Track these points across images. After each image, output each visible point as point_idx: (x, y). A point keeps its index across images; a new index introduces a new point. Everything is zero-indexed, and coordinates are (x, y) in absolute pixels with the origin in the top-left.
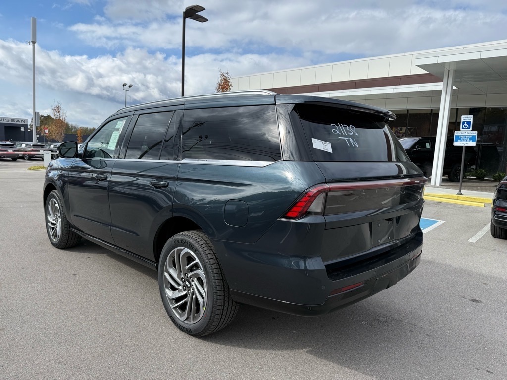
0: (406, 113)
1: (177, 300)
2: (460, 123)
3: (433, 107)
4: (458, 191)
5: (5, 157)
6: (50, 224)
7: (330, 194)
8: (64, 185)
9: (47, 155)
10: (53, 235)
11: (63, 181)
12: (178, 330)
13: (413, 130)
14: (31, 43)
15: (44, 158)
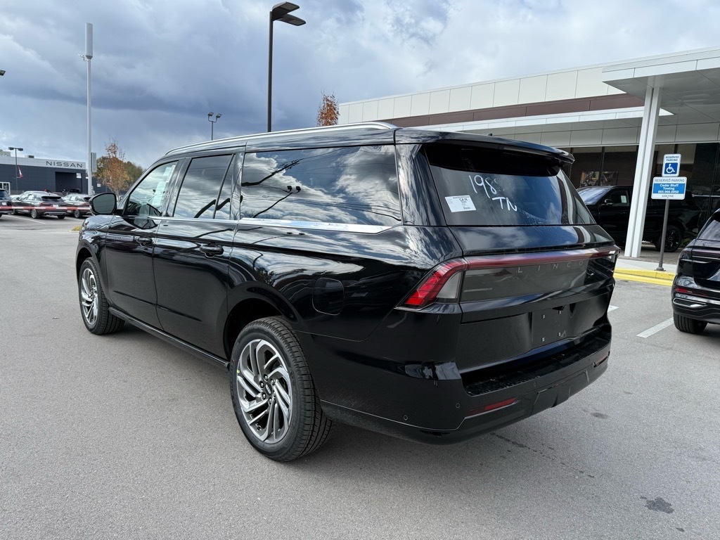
0: (600, 151)
4: (657, 265)
13: (611, 176)
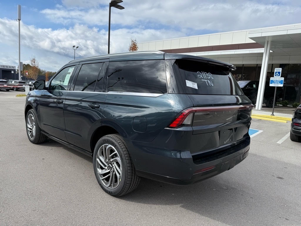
0: (242, 66)
1: (104, 175)
2: (274, 73)
3: (258, 63)
4: (271, 113)
5: (2, 89)
6: (29, 129)
7: (196, 114)
8: (37, 106)
9: (27, 88)
10: (30, 136)
11: (36, 103)
12: (104, 193)
13: (246, 76)
14: (18, 21)
15: (26, 89)
